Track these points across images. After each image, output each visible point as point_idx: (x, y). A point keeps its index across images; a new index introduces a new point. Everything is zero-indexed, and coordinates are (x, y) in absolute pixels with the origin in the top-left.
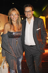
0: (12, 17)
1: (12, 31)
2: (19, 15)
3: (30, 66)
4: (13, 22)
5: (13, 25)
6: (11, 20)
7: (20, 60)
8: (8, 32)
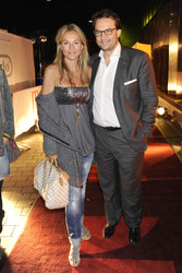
0: (66, 48)
1: (64, 85)
2: (85, 42)
4: (67, 61)
5: (68, 70)
6: (63, 56)
7: (87, 166)
8: (56, 88)
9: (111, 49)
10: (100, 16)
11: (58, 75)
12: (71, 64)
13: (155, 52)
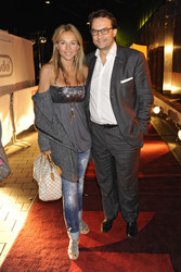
0: (63, 47)
1: (59, 85)
2: (81, 42)
3: (105, 181)
4: (63, 60)
5: (63, 70)
6: (59, 56)
8: (52, 87)
9: (108, 48)
10: (97, 16)
11: (53, 75)
12: (67, 64)
13: (150, 53)
